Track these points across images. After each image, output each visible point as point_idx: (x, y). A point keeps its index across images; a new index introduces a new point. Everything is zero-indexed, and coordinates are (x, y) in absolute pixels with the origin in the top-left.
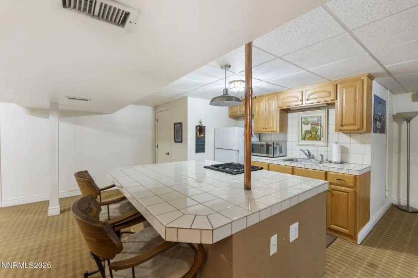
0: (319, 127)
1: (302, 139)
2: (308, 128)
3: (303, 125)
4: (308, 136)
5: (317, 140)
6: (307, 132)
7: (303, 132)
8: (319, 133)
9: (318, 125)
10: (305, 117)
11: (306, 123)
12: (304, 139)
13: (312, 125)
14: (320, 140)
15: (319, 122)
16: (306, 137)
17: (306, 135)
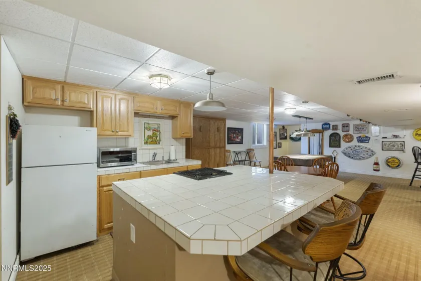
0: (159, 133)
1: (145, 144)
2: (150, 133)
3: (146, 130)
4: (150, 140)
5: (157, 144)
6: (149, 137)
7: (146, 137)
8: (158, 138)
9: (158, 131)
10: (148, 123)
11: (149, 129)
12: (146, 143)
13: (153, 131)
14: (159, 144)
15: (159, 129)
16: (148, 142)
17: (148, 139)
